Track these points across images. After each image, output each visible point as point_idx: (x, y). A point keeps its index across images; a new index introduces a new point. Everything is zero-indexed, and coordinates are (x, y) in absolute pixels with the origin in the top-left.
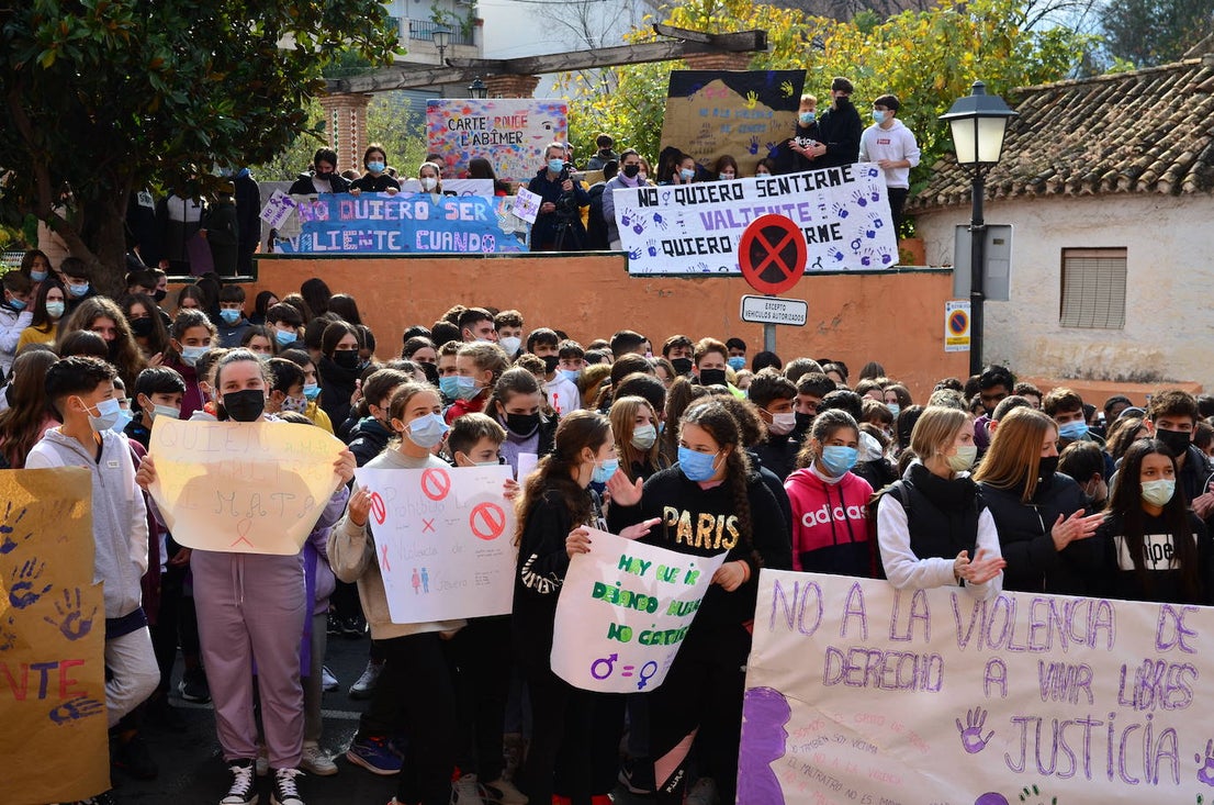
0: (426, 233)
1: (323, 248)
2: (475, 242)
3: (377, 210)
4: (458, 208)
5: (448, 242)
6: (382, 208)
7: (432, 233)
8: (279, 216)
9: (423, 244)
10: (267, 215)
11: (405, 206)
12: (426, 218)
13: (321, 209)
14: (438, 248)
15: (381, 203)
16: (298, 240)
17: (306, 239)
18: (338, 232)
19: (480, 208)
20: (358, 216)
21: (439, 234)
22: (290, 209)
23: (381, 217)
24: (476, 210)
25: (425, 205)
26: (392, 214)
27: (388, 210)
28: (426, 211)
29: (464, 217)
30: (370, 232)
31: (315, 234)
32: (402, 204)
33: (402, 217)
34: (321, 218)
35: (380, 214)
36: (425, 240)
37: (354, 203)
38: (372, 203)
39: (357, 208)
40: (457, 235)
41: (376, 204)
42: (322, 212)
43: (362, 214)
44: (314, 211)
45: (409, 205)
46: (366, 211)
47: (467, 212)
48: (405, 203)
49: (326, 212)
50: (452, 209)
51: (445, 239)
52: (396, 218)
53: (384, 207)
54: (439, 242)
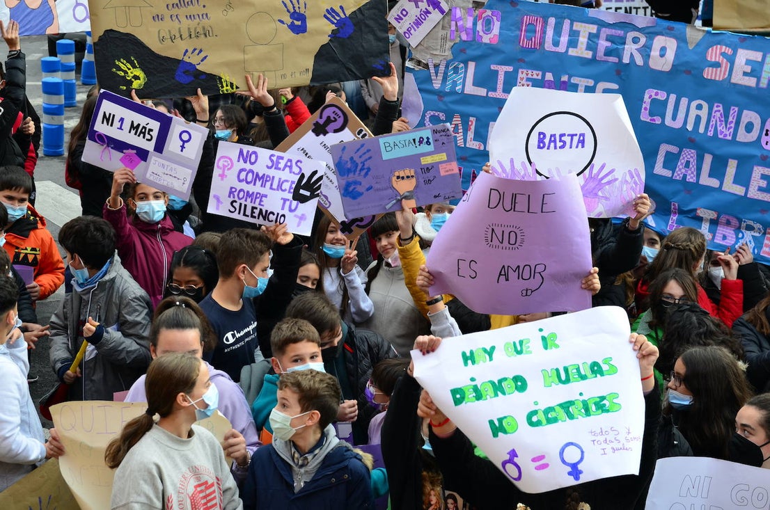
0: (662, 96)
1: (482, 92)
2: (749, 128)
3: (583, 40)
4: (732, 61)
5: (698, 118)
6: (593, 37)
7: (673, 97)
8: (418, 23)
9: (651, 114)
10: (399, 19)
11: (635, 40)
12: (667, 68)
13: (488, 24)
14: (678, 124)
15: (593, 29)
16: (442, 68)
17: (456, 70)
18: (510, 69)
20: (548, 46)
21: (684, 101)
22: (436, 16)
23: (589, 55)
25: (671, 45)
26: (608, 53)
27: (602, 45)
28: (670, 55)
29: (738, 78)
30: (565, 78)
31: (472, 65)
32: (631, 35)
33: (626, 60)
34: (486, 39)
35: (589, 48)
36: (658, 107)
37: (545, 23)
38: (577, 26)
39: (550, 32)
40: (719, 109)
41: (585, 29)
42: (488, 30)
43: (556, 44)
44: (475, 24)
45: (643, 40)
46: (564, 39)
47: (748, 69)
48: (636, 34)
49: (496, 29)
50: (720, 59)
51: (694, 112)
52: (615, 60)
53: (597, 36)
54: (681, 115)
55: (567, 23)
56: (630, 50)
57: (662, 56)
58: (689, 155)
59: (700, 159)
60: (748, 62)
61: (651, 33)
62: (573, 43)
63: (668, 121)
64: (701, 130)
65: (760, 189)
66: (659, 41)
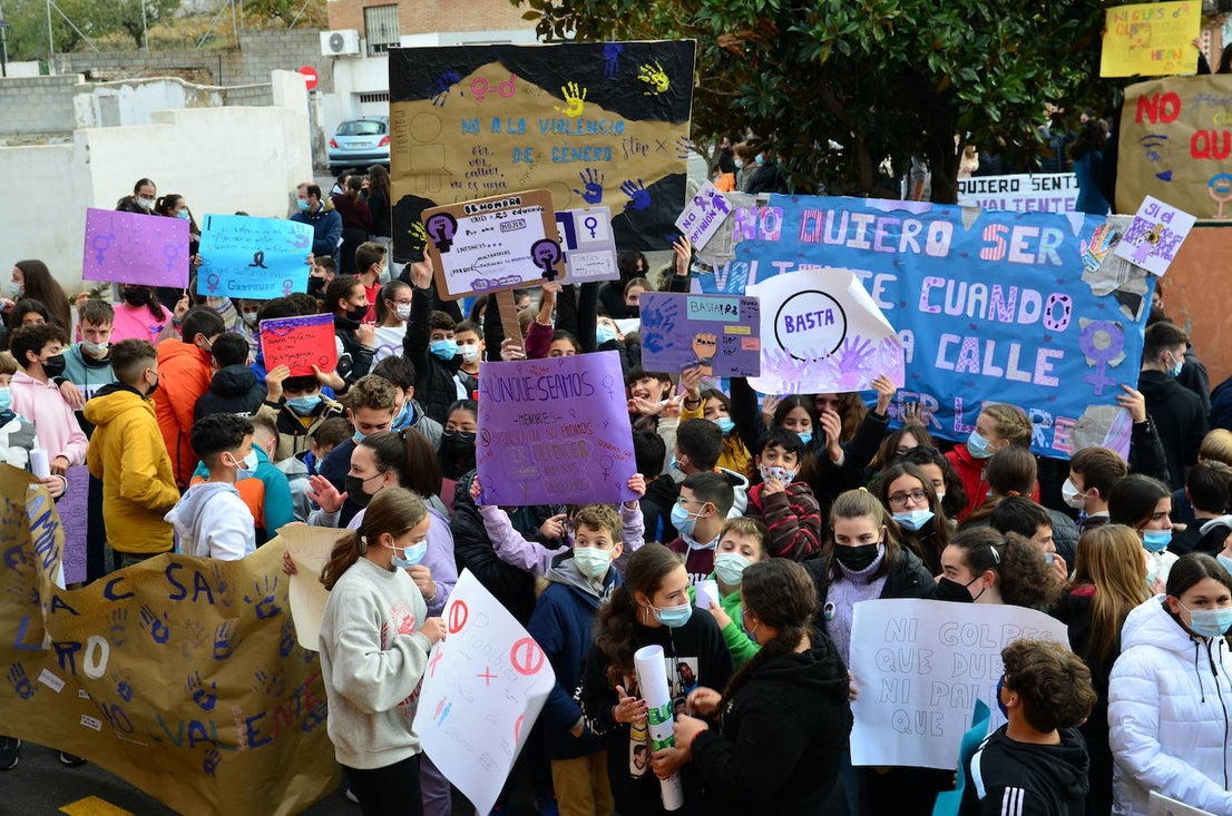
0: (940, 283)
2: (1030, 308)
3: (861, 231)
4: (1008, 238)
5: (978, 303)
6: (871, 227)
7: (951, 283)
8: (704, 226)
9: (930, 303)
10: (687, 224)
11: (912, 228)
12: (944, 253)
13: (771, 220)
14: (957, 312)
15: (871, 219)
16: (726, 269)
17: (739, 270)
18: (791, 265)
19: (1052, 238)
20: (828, 239)
21: (963, 286)
22: (721, 216)
23: (867, 246)
24: (1044, 242)
25: (947, 229)
26: (885, 242)
27: (880, 233)
28: (947, 240)
29: (1016, 256)
31: (755, 264)
32: (907, 223)
33: (903, 249)
34: (768, 237)
35: (866, 239)
36: (937, 295)
37: (825, 215)
38: (856, 217)
39: (829, 225)
40: (998, 290)
41: (863, 220)
42: (770, 228)
43: (835, 236)
44: (758, 222)
45: (919, 227)
46: (843, 231)
47: (1025, 246)
48: (912, 222)
49: (778, 227)
50: (996, 238)
51: (973, 297)
52: (892, 250)
53: (874, 226)
54: (961, 301)
55: (846, 214)
56: (907, 237)
57: (938, 241)
58: (971, 343)
59: (983, 346)
60: (1025, 238)
61: (926, 219)
62: (852, 235)
63: (948, 310)
64: (982, 316)
65: (1047, 374)
66: (935, 227)
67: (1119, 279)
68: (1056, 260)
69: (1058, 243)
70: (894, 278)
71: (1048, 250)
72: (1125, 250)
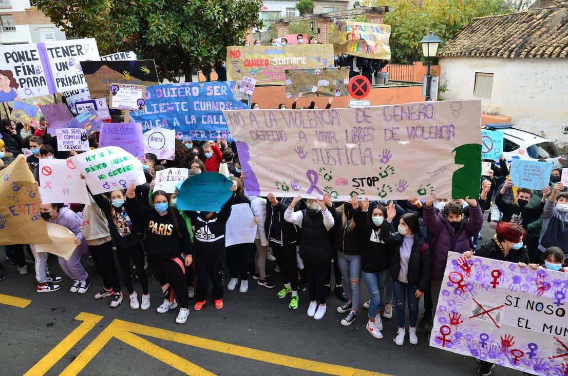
0: (198, 103)
1: (151, 113)
2: (222, 106)
3: (174, 92)
4: (213, 89)
5: (209, 106)
7: (201, 102)
9: (197, 108)
11: (188, 89)
12: (198, 95)
13: (147, 94)
14: (204, 109)
15: (176, 89)
18: (157, 104)
19: (224, 88)
20: (165, 96)
21: (204, 103)
23: (177, 96)
24: (222, 89)
25: (197, 89)
26: (181, 94)
27: (179, 92)
28: (197, 91)
29: (216, 94)
30: (172, 103)
32: (186, 88)
33: (187, 95)
34: (147, 98)
36: (198, 106)
37: (162, 90)
38: (171, 89)
39: (164, 92)
40: (213, 103)
41: (174, 89)
43: (167, 95)
45: (190, 89)
46: (169, 93)
47: (218, 91)
48: (187, 88)
49: (149, 95)
50: (210, 90)
51: (207, 105)
52: (184, 96)
53: (177, 90)
54: (205, 107)
55: (168, 89)
56: (187, 92)
57: (195, 92)
58: (210, 117)
59: (213, 118)
60: (217, 89)
61: (191, 87)
62: (171, 94)
63: (202, 109)
64: (211, 109)
66: (194, 88)
67: (242, 97)
68: (226, 94)
69: (225, 90)
70: (186, 103)
71: (223, 92)
72: (242, 90)
